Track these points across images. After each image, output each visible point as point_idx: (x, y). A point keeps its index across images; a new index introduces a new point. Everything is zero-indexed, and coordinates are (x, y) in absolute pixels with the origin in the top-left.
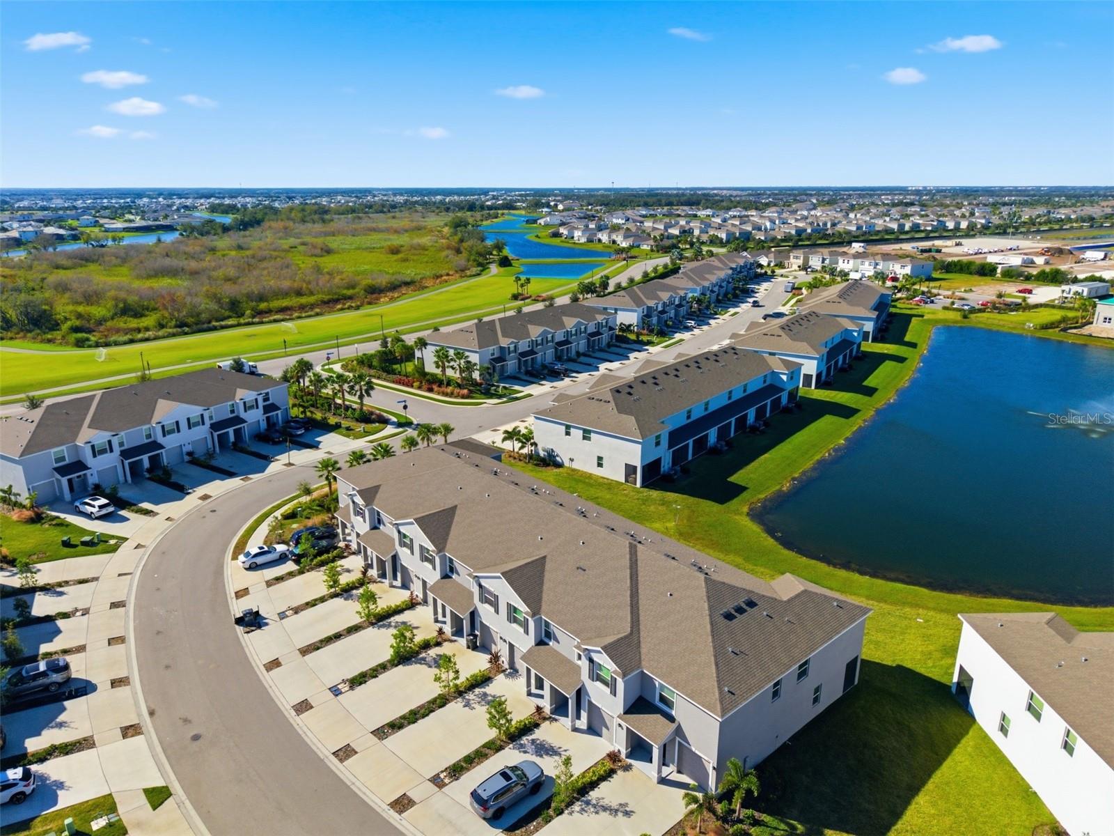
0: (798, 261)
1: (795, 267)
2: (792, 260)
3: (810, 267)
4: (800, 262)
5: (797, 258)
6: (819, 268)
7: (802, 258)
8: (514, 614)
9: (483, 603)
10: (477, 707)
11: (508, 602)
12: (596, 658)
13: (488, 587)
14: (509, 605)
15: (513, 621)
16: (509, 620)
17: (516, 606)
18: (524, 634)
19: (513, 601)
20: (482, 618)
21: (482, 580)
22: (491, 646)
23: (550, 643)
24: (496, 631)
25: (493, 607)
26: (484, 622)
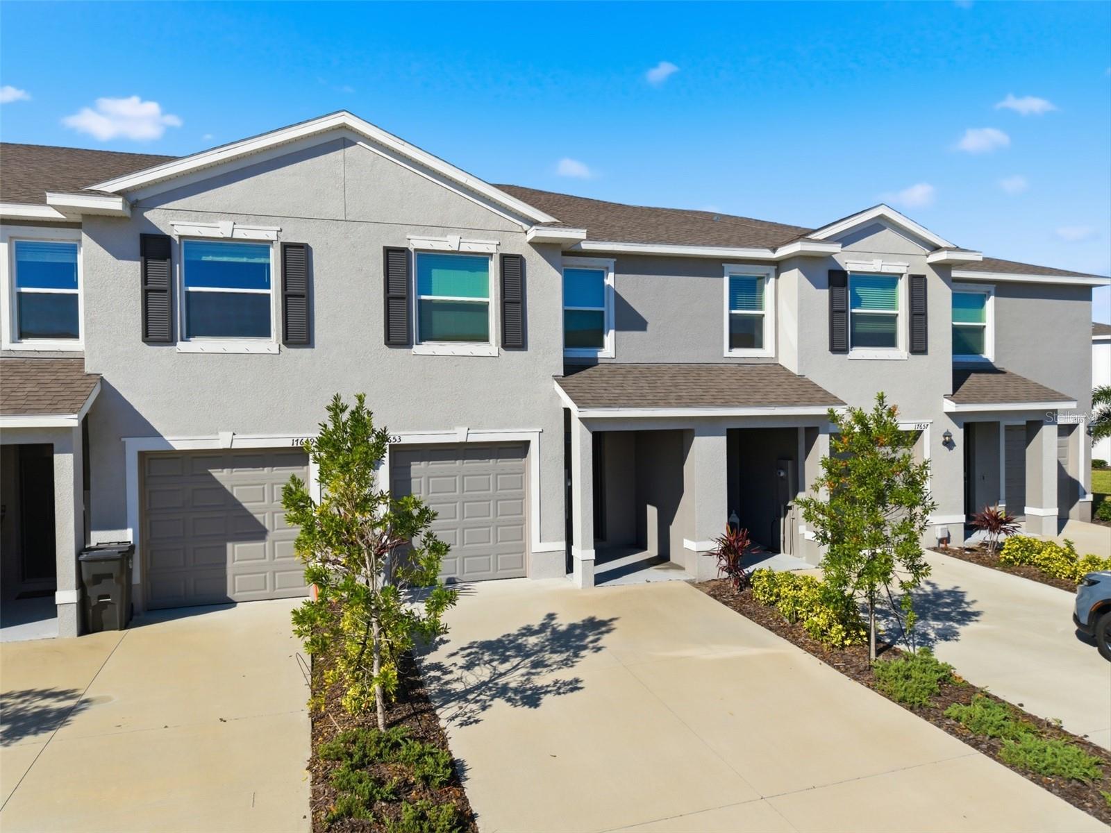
8: (430, 294)
9: (171, 341)
10: (566, 675)
11: (388, 251)
12: (857, 258)
13: (221, 229)
14: (394, 257)
15: (423, 338)
16: (396, 336)
17: (449, 243)
18: (503, 351)
19: (426, 228)
20: (162, 434)
21: (170, 205)
22: (220, 564)
23: (600, 355)
24: (287, 443)
25: (264, 332)
26: (179, 443)
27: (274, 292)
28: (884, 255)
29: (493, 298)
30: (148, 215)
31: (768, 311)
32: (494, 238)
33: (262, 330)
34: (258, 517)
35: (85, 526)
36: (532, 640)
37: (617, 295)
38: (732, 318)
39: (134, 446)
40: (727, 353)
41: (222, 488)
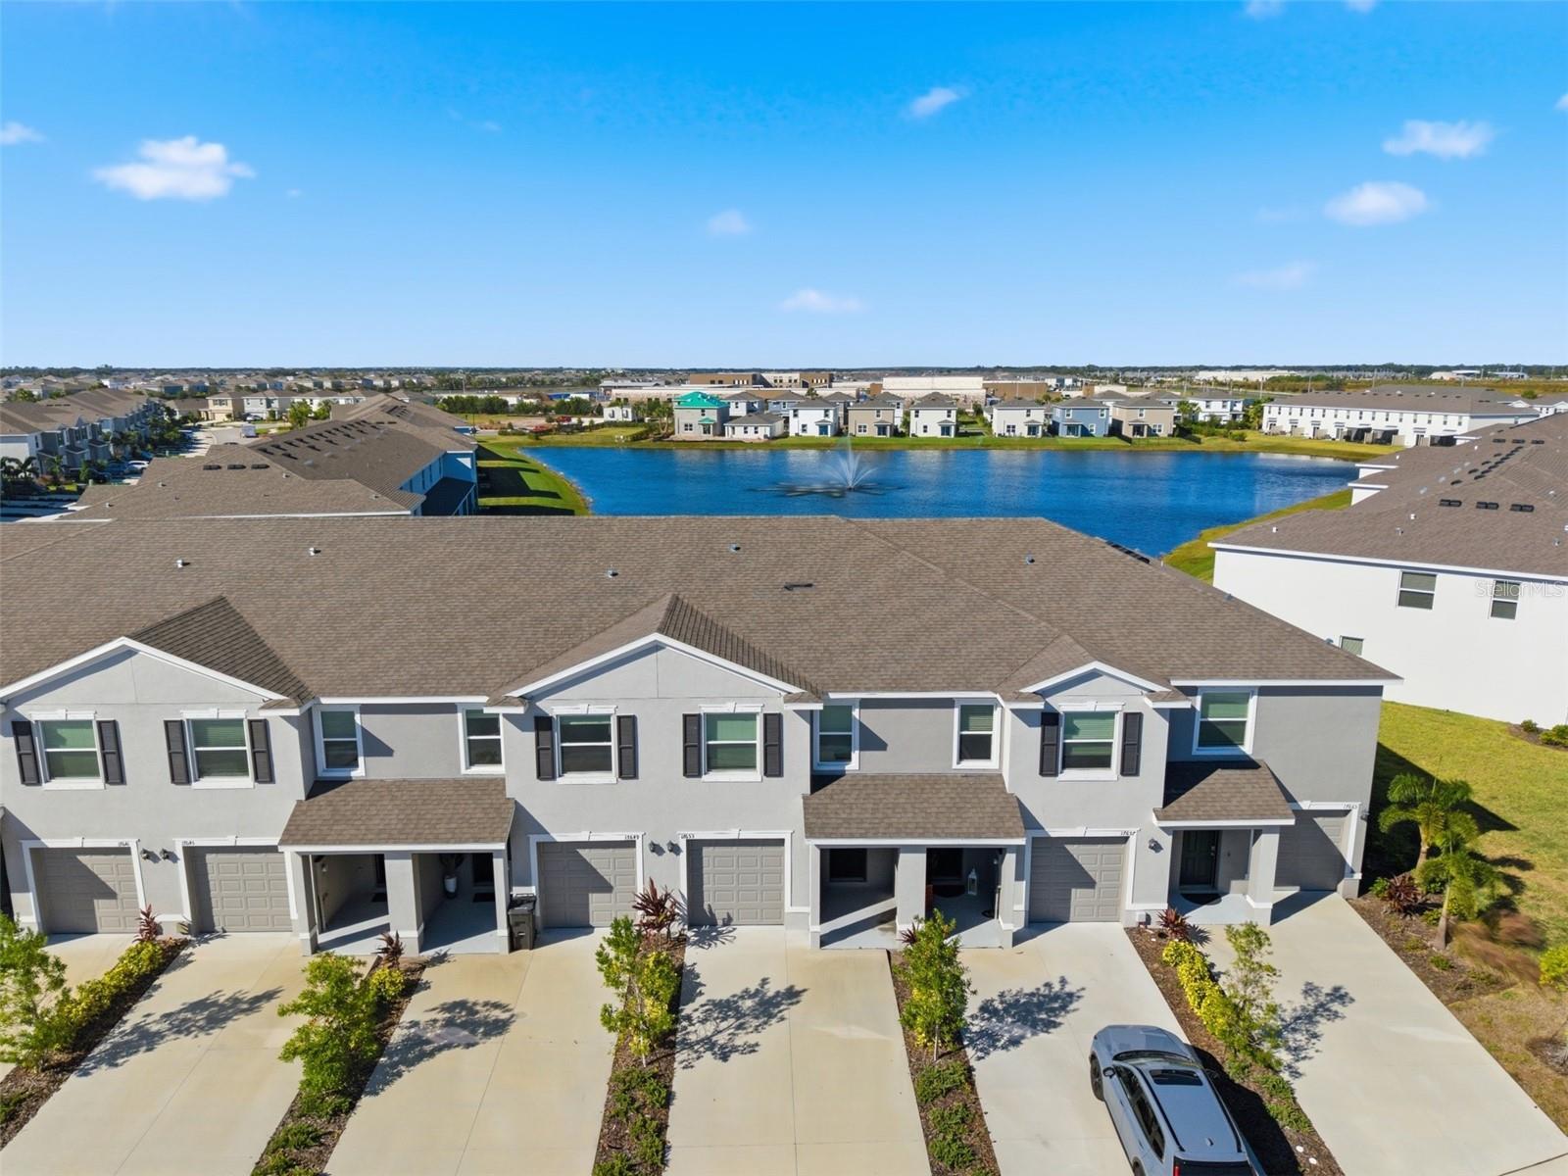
0: (224, 407)
1: (220, 418)
2: (212, 407)
3: (248, 415)
4: (229, 408)
5: (221, 403)
6: (265, 416)
7: (230, 402)
8: (715, 739)
9: (553, 778)
10: (752, 1039)
11: (685, 717)
12: (1070, 701)
13: (581, 709)
14: (691, 722)
15: (710, 768)
16: (691, 770)
17: (728, 708)
18: (765, 778)
19: (712, 699)
20: (549, 831)
21: (552, 697)
22: (585, 905)
23: (847, 768)
24: (623, 838)
25: (608, 768)
26: (559, 837)
27: (613, 744)
28: (1098, 698)
29: (759, 742)
30: (538, 704)
31: (995, 734)
32: (759, 702)
33: (606, 767)
34: (606, 878)
35: (510, 883)
36: (749, 1003)
37: (861, 723)
38: (962, 738)
39: (534, 839)
40: (955, 766)
41: (585, 860)
